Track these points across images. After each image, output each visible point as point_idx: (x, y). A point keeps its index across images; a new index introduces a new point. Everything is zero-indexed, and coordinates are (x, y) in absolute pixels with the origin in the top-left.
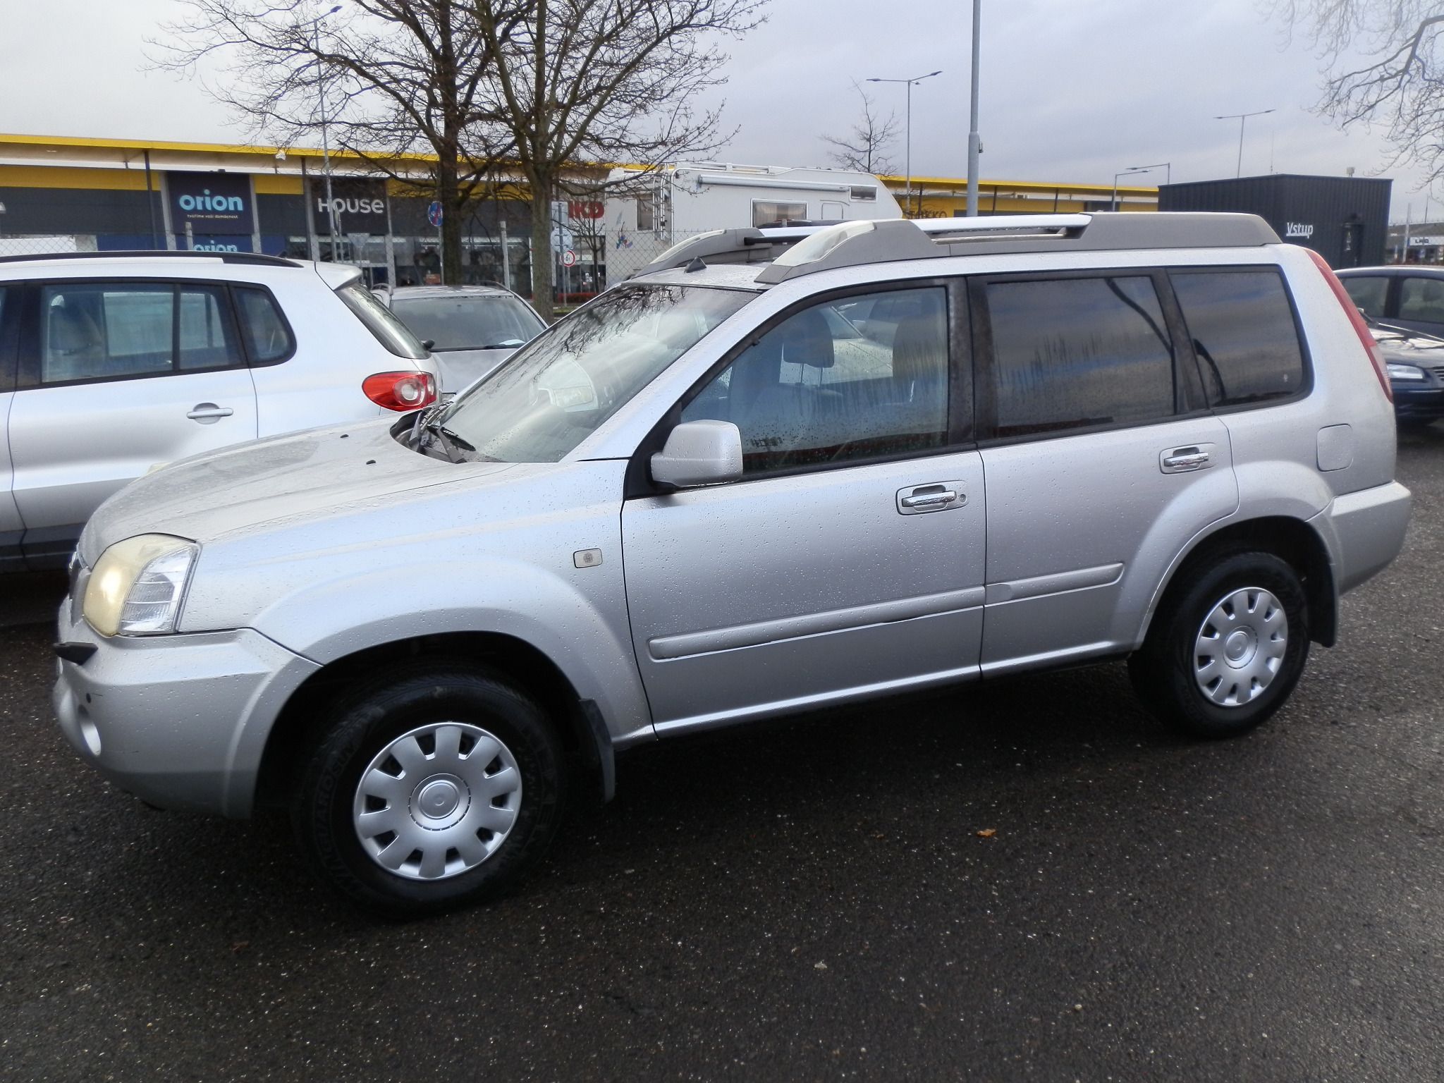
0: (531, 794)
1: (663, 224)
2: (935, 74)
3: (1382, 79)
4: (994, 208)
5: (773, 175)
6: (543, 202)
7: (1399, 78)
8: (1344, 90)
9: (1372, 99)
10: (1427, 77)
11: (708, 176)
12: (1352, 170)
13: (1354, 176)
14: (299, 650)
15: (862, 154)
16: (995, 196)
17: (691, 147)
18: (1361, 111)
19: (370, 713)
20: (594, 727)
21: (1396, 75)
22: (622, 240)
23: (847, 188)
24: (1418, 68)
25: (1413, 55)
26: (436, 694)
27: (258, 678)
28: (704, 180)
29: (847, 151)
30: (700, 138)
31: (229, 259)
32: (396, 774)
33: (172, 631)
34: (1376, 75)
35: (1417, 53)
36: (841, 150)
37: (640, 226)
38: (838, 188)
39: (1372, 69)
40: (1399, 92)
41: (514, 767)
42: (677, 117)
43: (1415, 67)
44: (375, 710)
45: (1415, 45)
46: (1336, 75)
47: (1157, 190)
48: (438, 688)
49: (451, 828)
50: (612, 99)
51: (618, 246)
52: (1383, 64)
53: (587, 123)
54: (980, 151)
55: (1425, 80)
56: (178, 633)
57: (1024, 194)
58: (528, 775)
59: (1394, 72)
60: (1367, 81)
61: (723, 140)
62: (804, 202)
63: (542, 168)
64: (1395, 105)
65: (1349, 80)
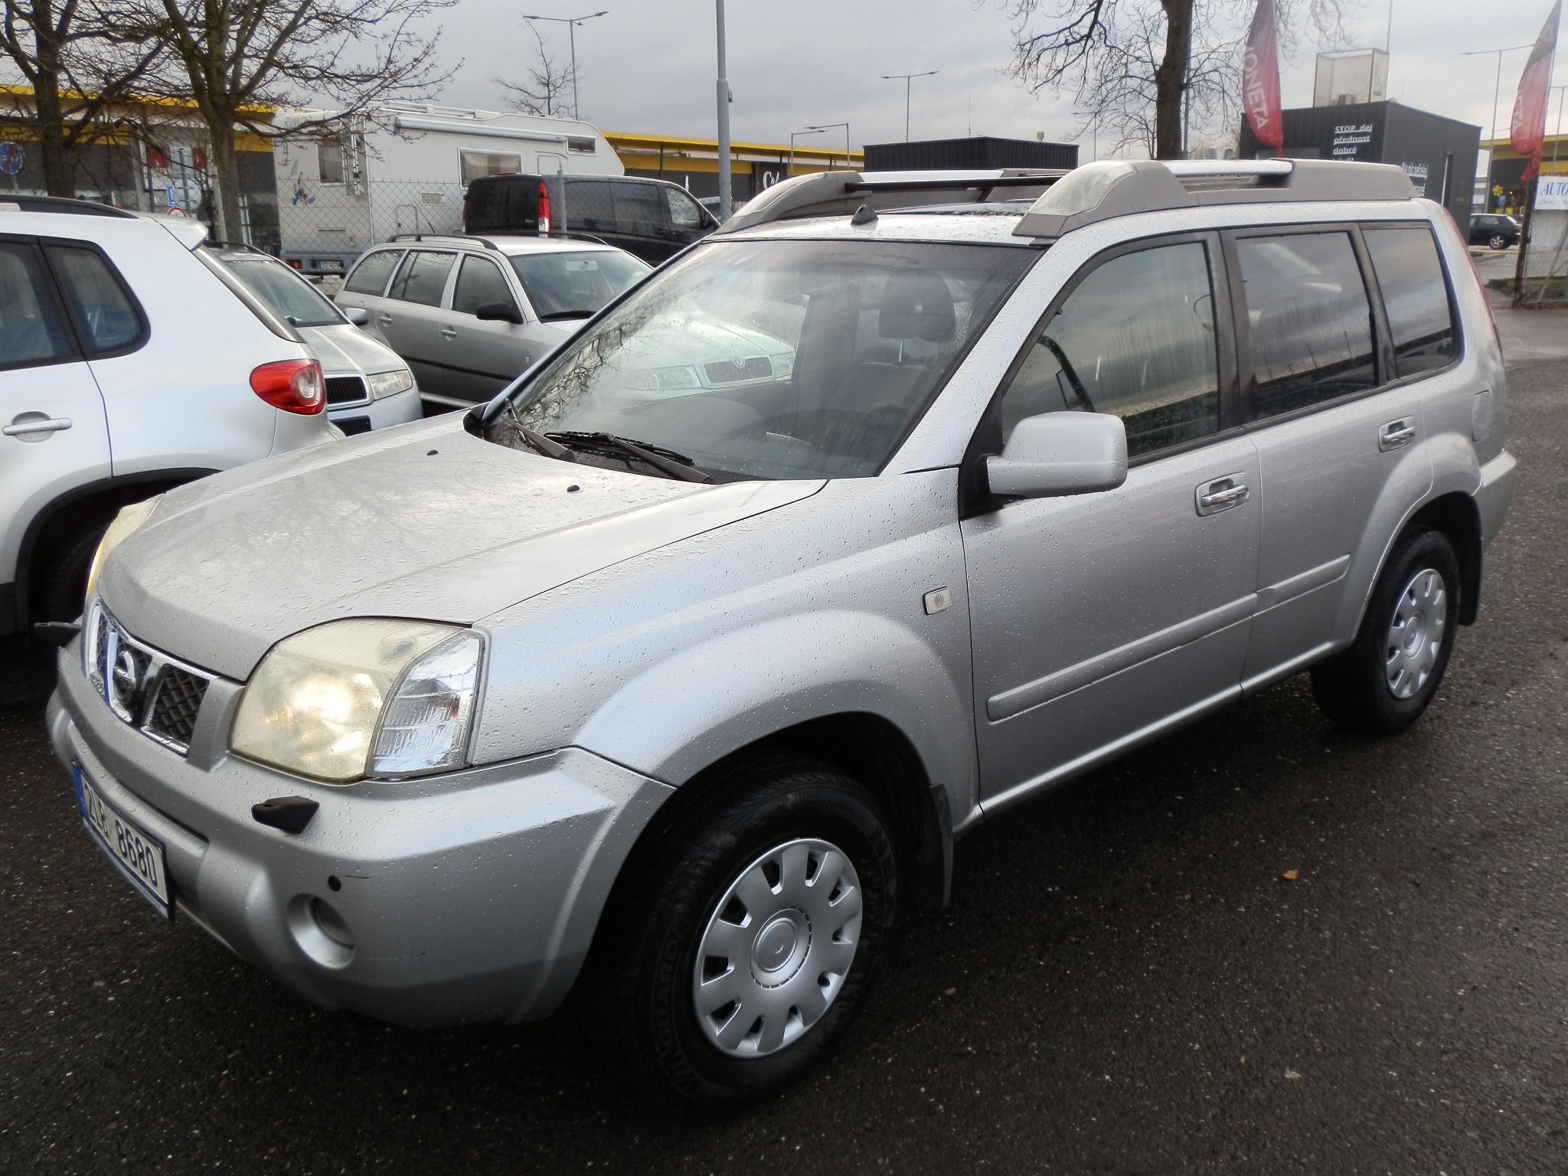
0: (872, 917)
1: (356, 176)
2: (600, 14)
3: (1067, 44)
4: (661, 167)
5: (481, 121)
6: (226, 143)
7: (1083, 42)
8: (1034, 54)
9: (1059, 62)
10: (1108, 43)
11: (406, 119)
12: (1041, 135)
13: (1045, 141)
14: (649, 771)
15: (541, 102)
16: (662, 155)
17: (404, 83)
18: (1050, 75)
19: (718, 844)
20: (941, 818)
21: (1081, 39)
22: (300, 194)
23: (564, 139)
24: (1101, 33)
25: (1095, 21)
26: (789, 805)
27: (598, 817)
28: (403, 123)
29: (523, 97)
30: (414, 72)
31: (27, 205)
32: (739, 921)
33: (463, 765)
34: (1062, 39)
35: (1100, 19)
36: (516, 96)
37: (324, 178)
38: (554, 138)
39: (1060, 32)
40: (1084, 57)
41: (856, 886)
42: (397, 43)
43: (1098, 32)
44: (724, 839)
45: (1097, 10)
46: (1025, 37)
47: (862, 153)
48: (790, 796)
49: (791, 980)
50: (310, 19)
51: (295, 202)
52: (1069, 28)
53: (278, 44)
54: (730, 100)
55: (1107, 46)
56: (472, 766)
57: (687, 153)
58: (870, 894)
59: (1078, 37)
60: (1056, 44)
61: (443, 75)
62: (518, 153)
63: (221, 101)
64: (1078, 72)
65: (1038, 43)
